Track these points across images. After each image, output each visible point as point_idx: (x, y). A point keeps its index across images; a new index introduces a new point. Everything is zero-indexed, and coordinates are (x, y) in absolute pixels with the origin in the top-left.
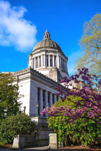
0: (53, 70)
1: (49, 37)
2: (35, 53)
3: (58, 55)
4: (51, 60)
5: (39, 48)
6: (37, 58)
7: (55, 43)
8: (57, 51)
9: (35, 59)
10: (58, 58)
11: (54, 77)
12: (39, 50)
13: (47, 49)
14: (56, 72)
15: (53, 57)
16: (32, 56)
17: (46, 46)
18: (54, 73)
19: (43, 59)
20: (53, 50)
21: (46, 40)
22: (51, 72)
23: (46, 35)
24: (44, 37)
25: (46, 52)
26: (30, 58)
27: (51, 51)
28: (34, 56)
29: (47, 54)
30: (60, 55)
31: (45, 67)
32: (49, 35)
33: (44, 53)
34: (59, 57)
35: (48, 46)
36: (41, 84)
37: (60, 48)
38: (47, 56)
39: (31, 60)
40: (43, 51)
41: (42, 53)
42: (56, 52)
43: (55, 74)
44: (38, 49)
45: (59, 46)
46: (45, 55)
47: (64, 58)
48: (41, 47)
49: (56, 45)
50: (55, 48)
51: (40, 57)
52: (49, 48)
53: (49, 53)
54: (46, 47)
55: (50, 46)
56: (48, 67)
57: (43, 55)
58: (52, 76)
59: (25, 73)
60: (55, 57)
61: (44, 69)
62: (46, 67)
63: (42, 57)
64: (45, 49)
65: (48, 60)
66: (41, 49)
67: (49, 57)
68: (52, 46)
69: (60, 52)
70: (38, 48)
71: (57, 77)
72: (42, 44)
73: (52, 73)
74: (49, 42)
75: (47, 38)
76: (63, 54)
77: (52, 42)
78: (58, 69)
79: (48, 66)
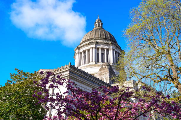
0: (104, 67)
1: (101, 26)
2: (83, 46)
3: (111, 47)
4: (103, 54)
5: (88, 39)
6: (84, 52)
7: (108, 33)
8: (110, 42)
9: (82, 53)
10: (111, 52)
11: (104, 75)
12: (87, 43)
13: (97, 41)
14: (108, 69)
15: (105, 51)
16: (79, 50)
17: (97, 36)
18: (105, 70)
19: (92, 53)
20: (105, 41)
21: (96, 29)
22: (102, 69)
23: (97, 23)
24: (95, 27)
25: (96, 45)
26: (77, 52)
27: (103, 43)
28: (81, 50)
29: (98, 47)
30: (114, 47)
31: (94, 63)
32: (101, 23)
33: (94, 46)
34: (113, 50)
35: (99, 37)
36: (82, 85)
37: (115, 39)
38: (98, 49)
39: (78, 55)
40: (93, 43)
41: (91, 45)
42: (109, 44)
43: (106, 73)
44: (87, 41)
45: (113, 36)
46: (95, 48)
47: (119, 51)
48: (91, 38)
49: (109, 36)
50: (108, 39)
51: (89, 50)
52: (100, 39)
53: (100, 45)
54: (96, 39)
55: (101, 37)
56: (98, 64)
57: (93, 48)
58: (103, 74)
59: (64, 71)
60: (108, 50)
61: (93, 66)
62: (96, 63)
63: (91, 50)
64: (95, 41)
65: (98, 54)
66: (90, 40)
67: (100, 50)
68: (104, 37)
69: (114, 44)
70: (86, 39)
71: (108, 76)
72: (91, 34)
73: (102, 71)
74: (101, 32)
75: (99, 28)
76: (118, 47)
77: (104, 33)
78: (110, 66)
79: (98, 62)
